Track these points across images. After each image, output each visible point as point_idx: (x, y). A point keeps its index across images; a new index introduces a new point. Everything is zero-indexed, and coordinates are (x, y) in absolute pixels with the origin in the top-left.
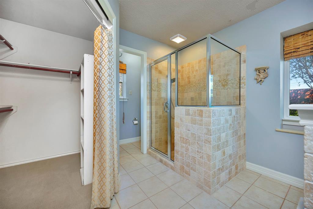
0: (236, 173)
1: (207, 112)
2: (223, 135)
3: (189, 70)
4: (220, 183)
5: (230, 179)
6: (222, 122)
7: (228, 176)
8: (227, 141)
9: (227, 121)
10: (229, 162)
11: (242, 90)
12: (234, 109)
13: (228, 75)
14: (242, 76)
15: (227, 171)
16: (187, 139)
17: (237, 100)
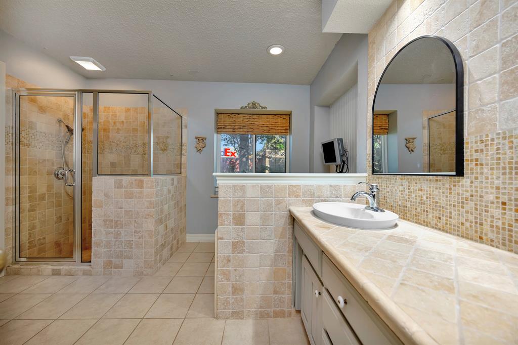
0: (178, 248)
1: (150, 182)
2: (166, 207)
3: (107, 118)
4: (162, 261)
5: (171, 255)
6: (165, 193)
7: (170, 253)
8: (169, 214)
9: (169, 191)
10: (171, 237)
11: (183, 157)
12: (175, 177)
13: (167, 137)
14: (183, 141)
15: (169, 247)
16: (118, 221)
17: (178, 168)
